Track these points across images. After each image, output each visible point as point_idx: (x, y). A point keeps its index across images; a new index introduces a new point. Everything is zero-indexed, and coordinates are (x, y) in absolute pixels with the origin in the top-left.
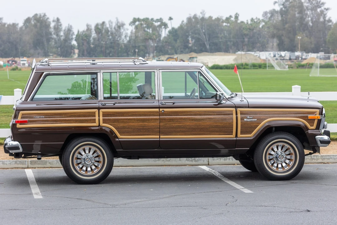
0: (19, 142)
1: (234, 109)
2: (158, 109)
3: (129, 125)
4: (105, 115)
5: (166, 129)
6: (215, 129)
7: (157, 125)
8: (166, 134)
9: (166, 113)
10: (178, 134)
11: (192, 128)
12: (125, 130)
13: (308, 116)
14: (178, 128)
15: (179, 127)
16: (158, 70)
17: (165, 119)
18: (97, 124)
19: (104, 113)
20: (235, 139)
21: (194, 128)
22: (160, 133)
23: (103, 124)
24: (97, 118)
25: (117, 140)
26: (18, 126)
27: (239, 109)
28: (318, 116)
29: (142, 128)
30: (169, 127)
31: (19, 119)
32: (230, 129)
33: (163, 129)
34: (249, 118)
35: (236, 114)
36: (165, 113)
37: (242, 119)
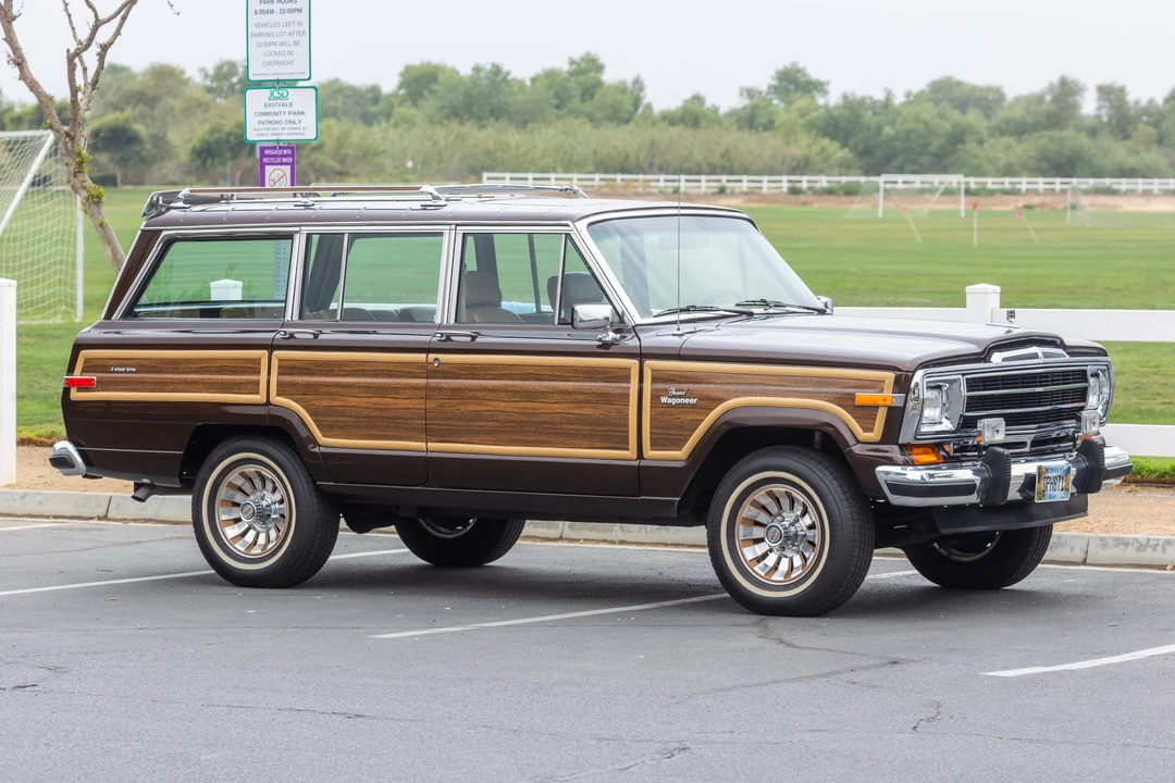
0: (76, 444)
1: (634, 363)
2: (425, 355)
3: (345, 404)
4: (287, 368)
5: (442, 422)
6: (579, 427)
7: (418, 406)
8: (443, 436)
9: (445, 368)
10: (477, 439)
11: (514, 422)
12: (334, 419)
13: (853, 395)
14: (474, 421)
15: (478, 416)
16: (453, 227)
17: (439, 389)
18: (259, 398)
19: (284, 364)
20: (636, 463)
21: (519, 422)
22: (429, 433)
23: (278, 398)
24: (263, 378)
25: (316, 450)
26: (75, 395)
27: (649, 364)
28: (889, 397)
29: (377, 413)
30: (449, 415)
31: (77, 375)
32: (619, 429)
33: (436, 422)
34: (674, 393)
35: (641, 380)
36: (441, 368)
37: (655, 397)
